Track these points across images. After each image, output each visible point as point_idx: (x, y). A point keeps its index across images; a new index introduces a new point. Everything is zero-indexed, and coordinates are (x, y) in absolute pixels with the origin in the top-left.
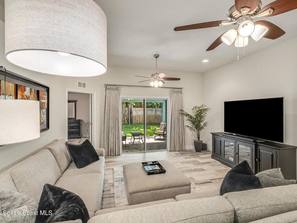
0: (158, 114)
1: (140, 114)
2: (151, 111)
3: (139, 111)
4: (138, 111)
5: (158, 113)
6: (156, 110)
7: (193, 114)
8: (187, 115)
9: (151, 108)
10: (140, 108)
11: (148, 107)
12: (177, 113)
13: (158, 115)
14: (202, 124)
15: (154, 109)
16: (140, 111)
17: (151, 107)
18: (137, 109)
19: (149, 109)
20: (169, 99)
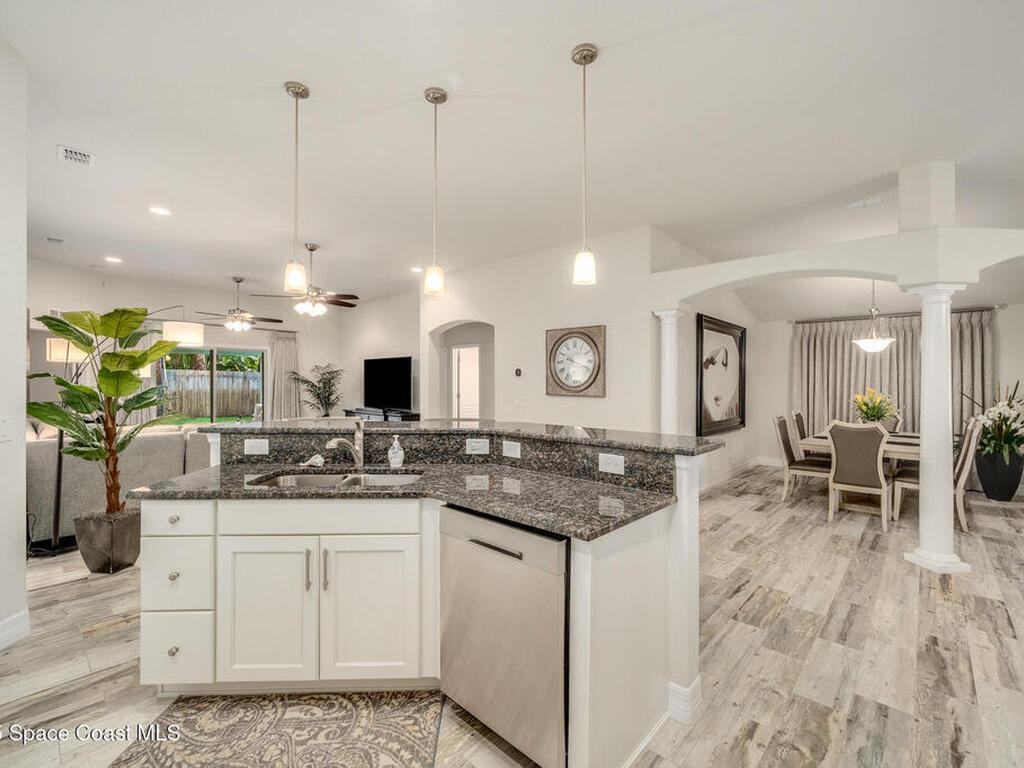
0: (251, 388)
1: (191, 387)
2: (231, 380)
3: (188, 378)
4: (183, 380)
5: (254, 385)
6: (245, 378)
7: (314, 378)
8: (306, 382)
9: (229, 372)
10: (191, 368)
11: (220, 368)
12: (285, 377)
13: (253, 391)
14: (333, 397)
15: (241, 374)
16: (191, 379)
17: (231, 366)
18: (179, 372)
19: (224, 373)
20: (269, 352)
